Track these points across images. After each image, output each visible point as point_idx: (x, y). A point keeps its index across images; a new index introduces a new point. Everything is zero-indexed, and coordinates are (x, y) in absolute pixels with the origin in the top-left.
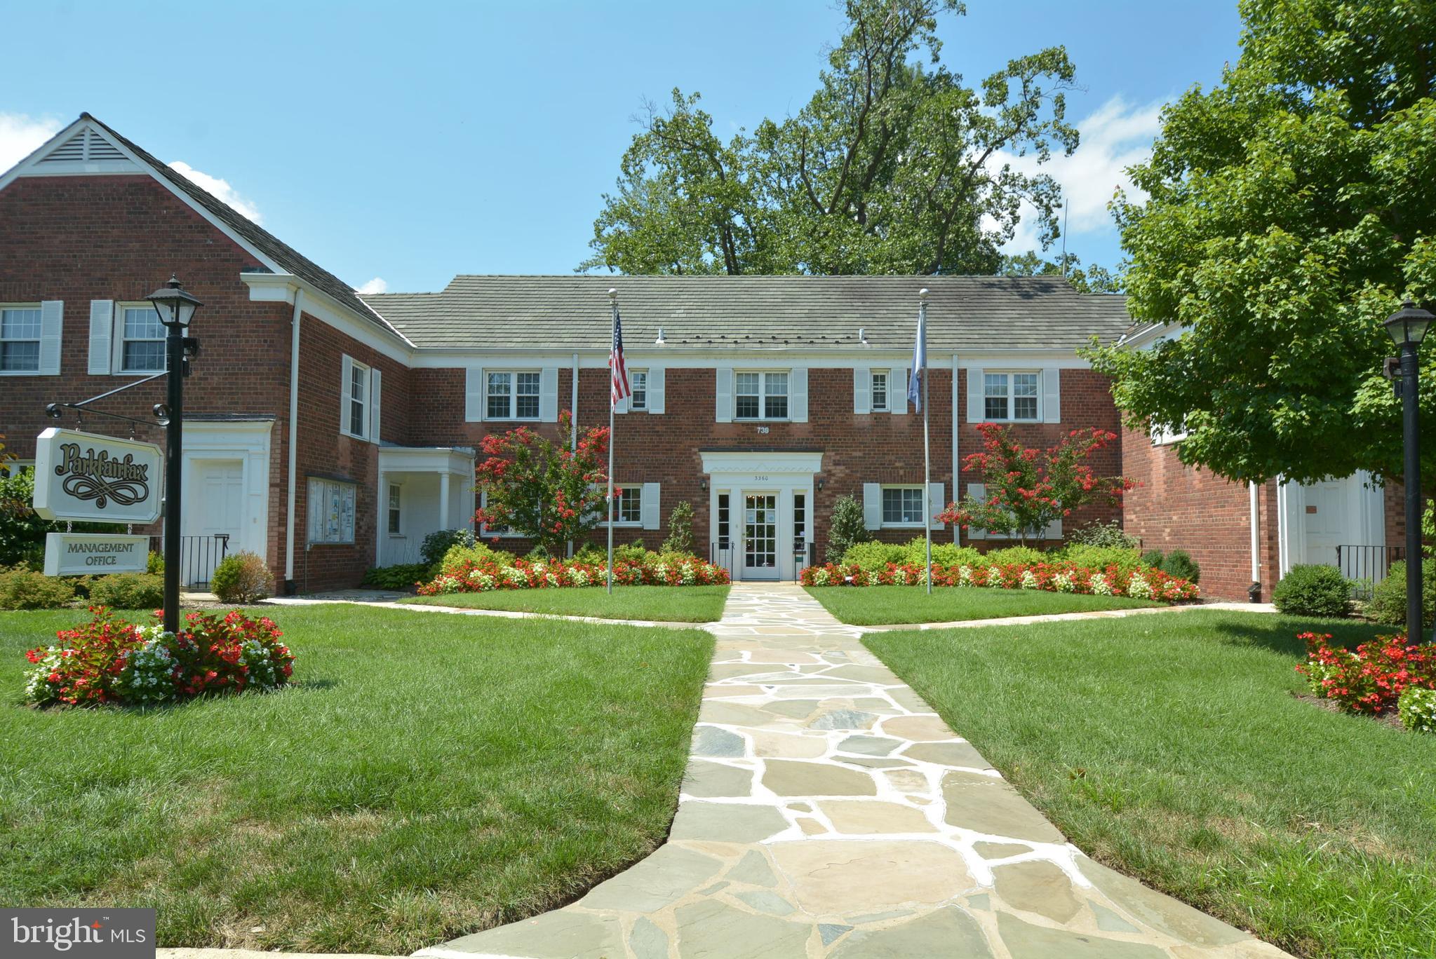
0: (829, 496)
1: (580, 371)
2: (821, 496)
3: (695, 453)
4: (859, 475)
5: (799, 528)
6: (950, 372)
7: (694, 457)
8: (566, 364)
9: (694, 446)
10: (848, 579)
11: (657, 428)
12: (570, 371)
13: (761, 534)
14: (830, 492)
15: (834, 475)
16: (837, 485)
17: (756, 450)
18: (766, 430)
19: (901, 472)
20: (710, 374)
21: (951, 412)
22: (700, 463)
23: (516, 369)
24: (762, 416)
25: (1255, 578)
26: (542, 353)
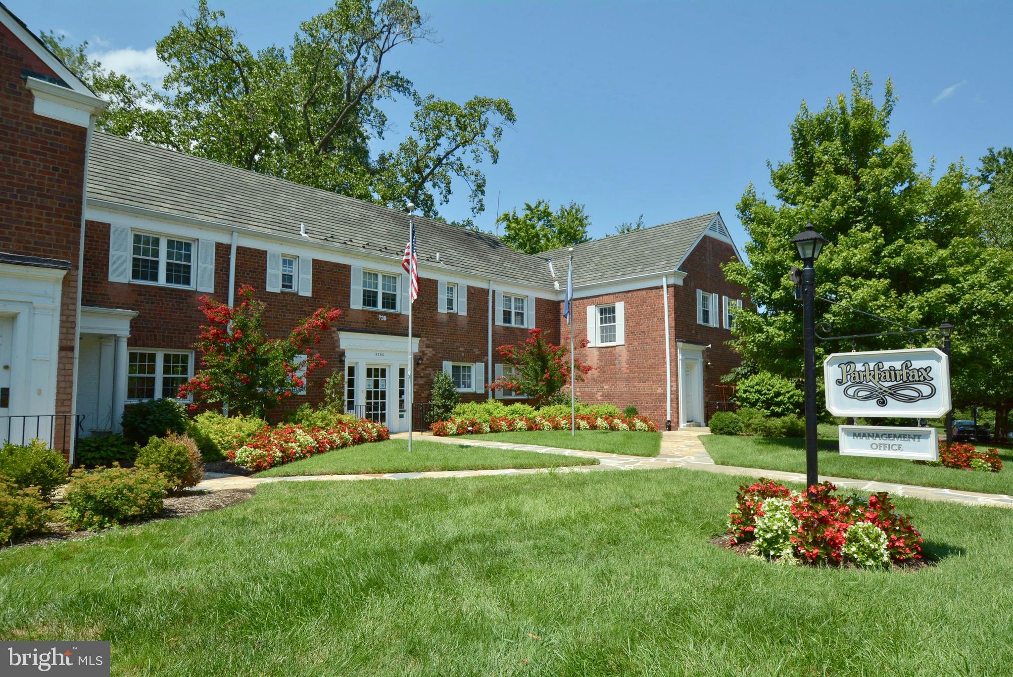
0: (423, 369)
1: (239, 249)
2: (418, 369)
3: (334, 332)
4: (440, 355)
5: (402, 393)
6: (488, 291)
7: (334, 335)
8: (225, 239)
9: (333, 326)
10: (470, 428)
11: (305, 309)
12: (229, 247)
13: (376, 398)
14: (423, 367)
15: (426, 354)
16: (428, 362)
17: (379, 333)
18: (384, 318)
19: (463, 354)
20: (347, 268)
21: (488, 317)
22: (338, 341)
23: (166, 235)
24: (380, 307)
25: (669, 418)
26: (202, 225)
